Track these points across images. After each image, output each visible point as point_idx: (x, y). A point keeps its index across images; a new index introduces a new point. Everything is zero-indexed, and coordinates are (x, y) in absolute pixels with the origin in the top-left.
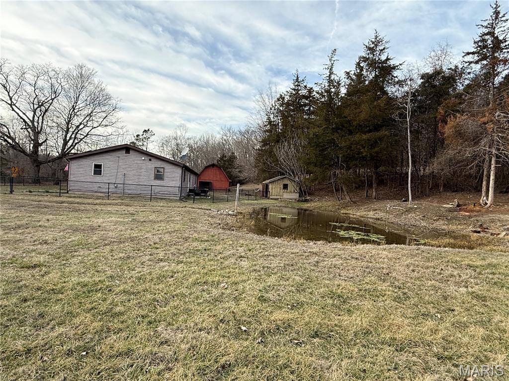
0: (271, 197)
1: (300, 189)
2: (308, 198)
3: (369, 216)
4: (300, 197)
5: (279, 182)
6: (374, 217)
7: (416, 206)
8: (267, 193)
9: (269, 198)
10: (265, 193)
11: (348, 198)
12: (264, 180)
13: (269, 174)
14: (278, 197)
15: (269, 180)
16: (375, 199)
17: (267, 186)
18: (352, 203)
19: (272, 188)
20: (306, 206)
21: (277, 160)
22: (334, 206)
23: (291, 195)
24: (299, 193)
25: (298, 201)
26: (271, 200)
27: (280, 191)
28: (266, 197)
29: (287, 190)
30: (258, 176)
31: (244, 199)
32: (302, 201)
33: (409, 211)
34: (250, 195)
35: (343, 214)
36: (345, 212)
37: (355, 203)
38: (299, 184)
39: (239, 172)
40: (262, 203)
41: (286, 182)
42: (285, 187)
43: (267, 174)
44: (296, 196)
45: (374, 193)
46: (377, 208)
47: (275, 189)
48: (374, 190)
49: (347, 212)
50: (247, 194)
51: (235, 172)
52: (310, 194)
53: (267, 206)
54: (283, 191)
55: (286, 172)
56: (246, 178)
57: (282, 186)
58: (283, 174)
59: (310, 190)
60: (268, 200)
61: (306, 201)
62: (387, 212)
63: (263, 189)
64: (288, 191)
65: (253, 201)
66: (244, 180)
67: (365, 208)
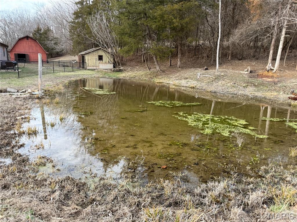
0: (88, 68)
1: (114, 60)
2: (122, 68)
3: (182, 85)
4: (114, 67)
5: (94, 53)
6: (187, 85)
7: (223, 74)
8: (83, 65)
9: (86, 69)
10: (82, 64)
11: (158, 68)
12: (80, 52)
13: (84, 46)
14: (95, 68)
15: (85, 52)
16: (180, 67)
17: (83, 57)
18: (161, 72)
19: (88, 60)
20: (121, 76)
21: (91, 32)
22: (146, 75)
23: (107, 65)
24: (114, 63)
25: (114, 71)
27: (96, 62)
28: (83, 67)
29: (103, 61)
30: (74, 48)
31: (60, 71)
32: (117, 71)
33: (218, 78)
34: (68, 66)
35: (158, 83)
36: (159, 81)
37: (164, 72)
38: (113, 55)
39: (55, 44)
40: (79, 75)
41: (101, 53)
42: (100, 58)
43: (82, 46)
44: (111, 66)
45: (179, 63)
46: (188, 76)
47: (91, 60)
48: (179, 60)
49: (161, 81)
50: (65, 65)
51: (50, 44)
52: (123, 65)
53: (85, 77)
54: (99, 62)
55: (100, 43)
56: (63, 50)
57: (97, 58)
58: (97, 46)
59: (122, 61)
60: (85, 71)
61: (120, 71)
62: (198, 80)
63: (80, 60)
64: (104, 62)
65: (69, 73)
66: (61, 52)
67: (176, 77)
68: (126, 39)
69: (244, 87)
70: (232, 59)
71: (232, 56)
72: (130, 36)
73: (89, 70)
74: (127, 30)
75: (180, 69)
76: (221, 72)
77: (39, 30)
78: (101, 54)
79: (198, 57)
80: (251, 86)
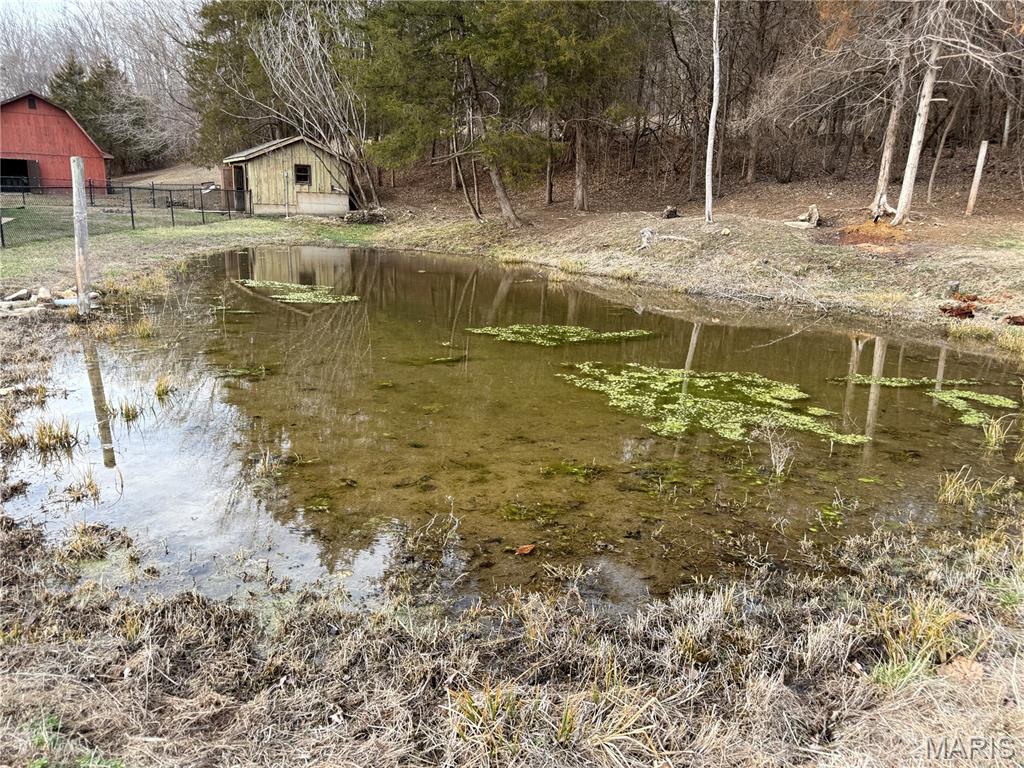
0: (258, 210)
1: (351, 180)
2: (379, 211)
3: (591, 269)
4: (352, 207)
5: (280, 157)
6: (608, 270)
7: (728, 231)
8: (241, 199)
9: (250, 215)
10: (237, 196)
11: (506, 210)
12: (229, 152)
13: (243, 133)
14: (282, 210)
15: (246, 153)
16: (582, 209)
17: (239, 171)
18: (518, 224)
19: (259, 182)
20: (378, 237)
21: (266, 81)
22: (466, 236)
23: (325, 201)
24: (351, 194)
25: (351, 221)
26: (262, 222)
27: (286, 190)
28: (242, 209)
29: (310, 184)
30: (204, 140)
31: (157, 223)
32: (363, 221)
33: (710, 245)
34: (184, 205)
35: (507, 262)
36: (512, 258)
37: (527, 223)
38: (347, 165)
39: (137, 123)
40: (226, 235)
41: (304, 156)
42: (302, 174)
43: (236, 133)
44: (341, 204)
45: (579, 193)
46: (609, 240)
47: (268, 181)
48: (578, 182)
49: (518, 257)
50: (173, 202)
51: (119, 124)
52: (384, 198)
53: (246, 242)
54: (298, 187)
55: (299, 122)
56: (165, 147)
57: (291, 173)
58: (289, 131)
59: (380, 184)
60: (247, 221)
61: (374, 220)
62: (643, 253)
63: (228, 182)
64: (314, 188)
65: (191, 230)
66: (157, 153)
67: (569, 242)
68: (392, 105)
69: (796, 274)
70: (757, 180)
71: (758, 169)
72: (405, 95)
73: (261, 216)
74: (396, 75)
75: (583, 214)
76: (722, 223)
77: (73, 71)
78: (304, 162)
79: (645, 173)
80: (820, 271)
